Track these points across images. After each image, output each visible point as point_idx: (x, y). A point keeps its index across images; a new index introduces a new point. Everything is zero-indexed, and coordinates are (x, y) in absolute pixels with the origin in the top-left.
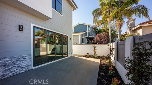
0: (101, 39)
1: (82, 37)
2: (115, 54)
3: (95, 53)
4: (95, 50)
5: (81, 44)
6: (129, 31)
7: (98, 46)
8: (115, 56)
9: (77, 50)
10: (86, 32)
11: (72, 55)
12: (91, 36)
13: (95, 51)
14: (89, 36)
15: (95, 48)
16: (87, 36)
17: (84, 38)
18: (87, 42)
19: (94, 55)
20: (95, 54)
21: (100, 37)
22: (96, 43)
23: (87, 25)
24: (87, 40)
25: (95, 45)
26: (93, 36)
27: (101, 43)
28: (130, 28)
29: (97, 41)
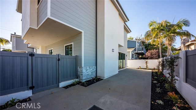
0: (151, 54)
1: (132, 53)
4: (147, 64)
5: (132, 59)
6: (183, 46)
7: (149, 61)
10: (135, 48)
12: (141, 52)
14: (139, 52)
15: (146, 62)
16: (136, 52)
18: (136, 57)
20: (147, 67)
21: (151, 53)
22: (147, 59)
23: (136, 41)
24: (136, 55)
25: (147, 60)
26: (143, 51)
27: (152, 58)
28: (184, 43)
29: (148, 57)
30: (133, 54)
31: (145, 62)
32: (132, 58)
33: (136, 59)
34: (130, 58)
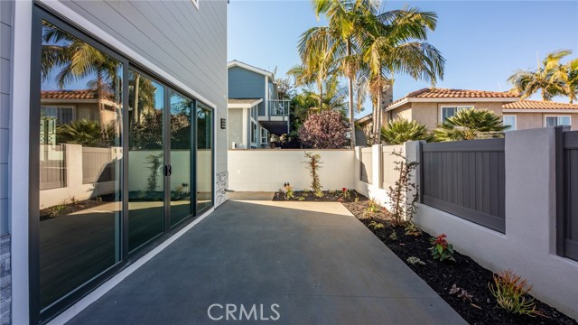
1: (252, 119)
2: (419, 184)
3: (315, 180)
4: (316, 171)
5: (248, 147)
7: (325, 156)
8: (419, 188)
9: (239, 172)
10: (261, 100)
11: (227, 196)
12: (279, 119)
13: (314, 173)
14: (273, 119)
15: (313, 164)
16: (265, 118)
17: (256, 123)
18: (263, 141)
19: (312, 189)
20: (315, 184)
23: (264, 76)
24: (263, 131)
25: (314, 152)
26: (286, 119)
29: (314, 137)
30: (254, 127)
31: (310, 160)
32: (252, 144)
33: (263, 147)
34: (245, 143)
